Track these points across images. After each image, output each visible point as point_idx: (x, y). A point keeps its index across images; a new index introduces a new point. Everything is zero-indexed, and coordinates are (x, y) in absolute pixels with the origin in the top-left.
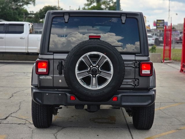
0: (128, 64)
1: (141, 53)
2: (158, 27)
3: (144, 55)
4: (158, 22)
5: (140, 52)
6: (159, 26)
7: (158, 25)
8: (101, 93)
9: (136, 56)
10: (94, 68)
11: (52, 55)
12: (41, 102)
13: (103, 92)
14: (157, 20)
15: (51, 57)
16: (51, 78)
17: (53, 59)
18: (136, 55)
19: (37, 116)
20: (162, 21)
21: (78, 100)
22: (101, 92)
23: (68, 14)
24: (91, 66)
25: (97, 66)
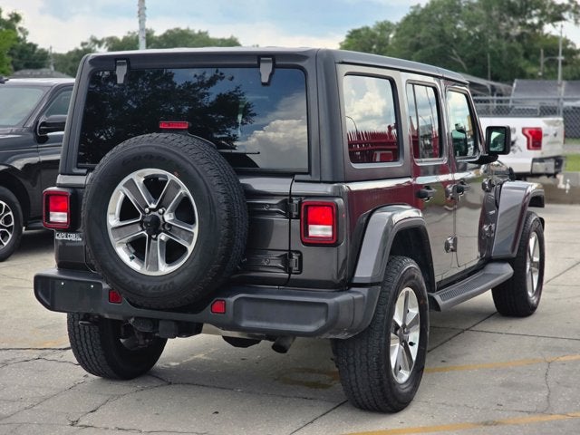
0: (270, 204)
1: (309, 173)
3: (319, 180)
5: (307, 171)
9: (296, 181)
10: (152, 213)
11: (85, 175)
12: (50, 304)
16: (81, 239)
18: (297, 177)
22: (168, 282)
23: (125, 61)
24: (147, 210)
25: (161, 210)
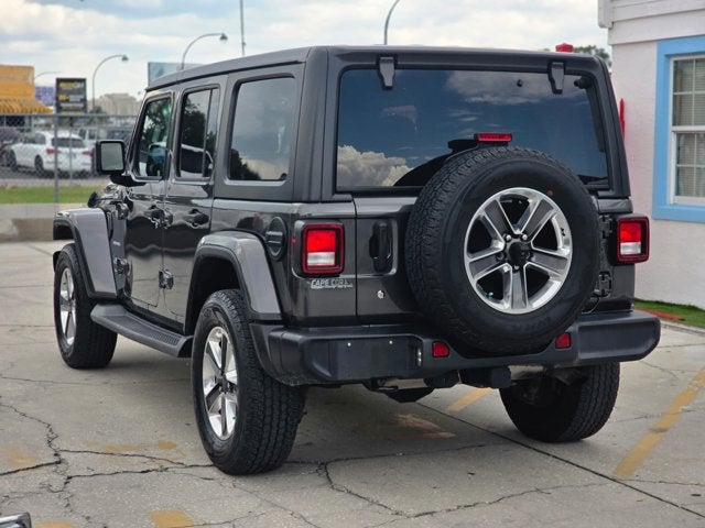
1: (610, 187)
2: (63, 105)
4: (62, 85)
6: (67, 101)
7: (62, 97)
8: (541, 322)
9: (600, 198)
10: (514, 240)
11: (350, 201)
12: (328, 374)
13: (549, 319)
14: (59, 81)
15: (346, 209)
16: (351, 286)
17: (356, 217)
18: (600, 193)
19: (267, 428)
20: (79, 85)
21: (456, 353)
23: (391, 58)
24: (509, 238)
25: (525, 237)
